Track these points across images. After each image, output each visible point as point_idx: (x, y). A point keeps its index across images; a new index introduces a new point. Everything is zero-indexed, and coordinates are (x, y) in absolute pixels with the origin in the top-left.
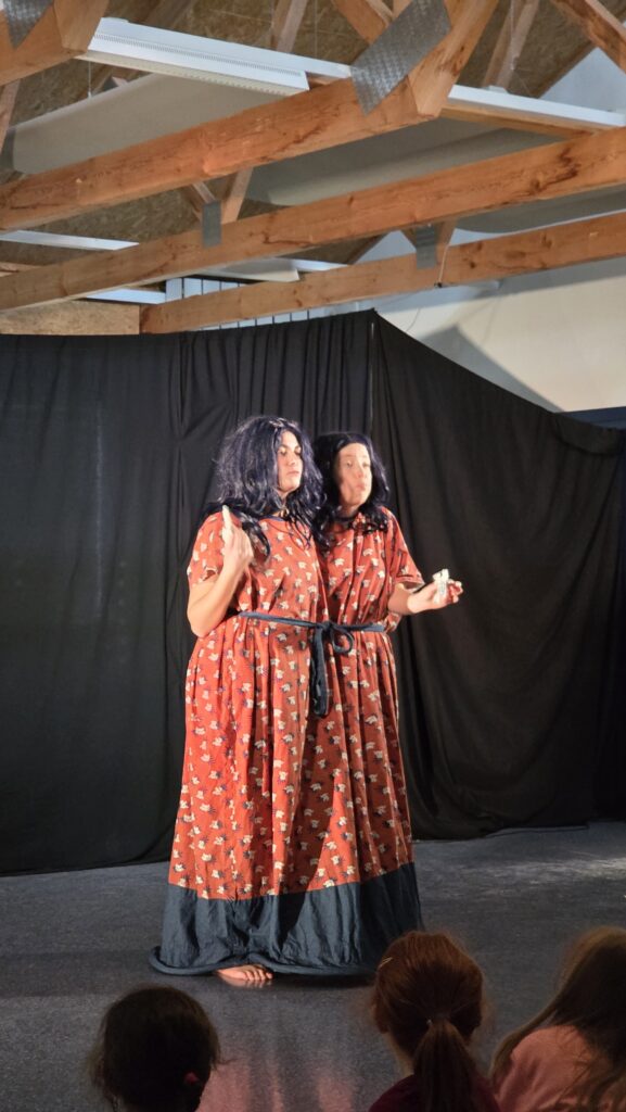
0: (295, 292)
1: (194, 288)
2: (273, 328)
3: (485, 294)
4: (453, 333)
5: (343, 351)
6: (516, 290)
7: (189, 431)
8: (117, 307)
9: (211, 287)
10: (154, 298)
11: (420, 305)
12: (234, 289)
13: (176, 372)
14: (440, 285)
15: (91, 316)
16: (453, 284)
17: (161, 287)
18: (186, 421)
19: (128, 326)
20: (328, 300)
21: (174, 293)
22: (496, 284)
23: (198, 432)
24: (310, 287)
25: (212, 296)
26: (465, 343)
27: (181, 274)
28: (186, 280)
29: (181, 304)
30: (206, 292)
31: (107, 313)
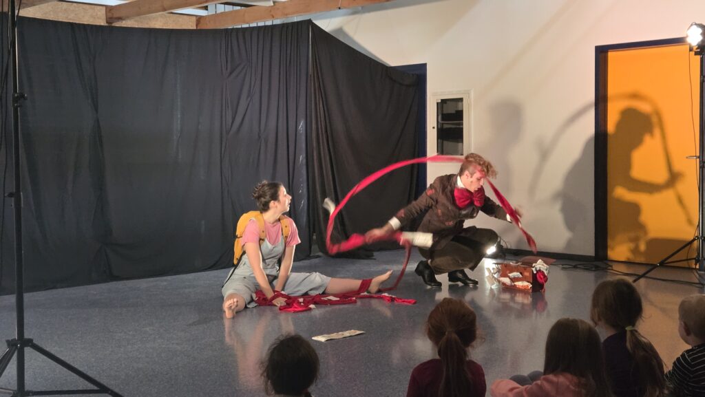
0: (270, 11)
1: (221, 9)
2: (265, 27)
3: (355, 13)
4: (340, 30)
5: (297, 38)
6: (369, 11)
7: (231, 73)
8: (185, 16)
9: (229, 8)
10: (202, 13)
11: (332, 17)
12: (239, 10)
13: (224, 48)
14: (340, 8)
15: (174, 21)
16: (345, 8)
17: (206, 8)
18: (229, 70)
19: (191, 25)
20: (286, 15)
21: (211, 11)
22: (360, 8)
23: (234, 74)
24: (278, 9)
25: (230, 13)
26: (346, 35)
27: (216, 2)
28: (218, 5)
29: (216, 16)
30: (226, 10)
31: (181, 19)
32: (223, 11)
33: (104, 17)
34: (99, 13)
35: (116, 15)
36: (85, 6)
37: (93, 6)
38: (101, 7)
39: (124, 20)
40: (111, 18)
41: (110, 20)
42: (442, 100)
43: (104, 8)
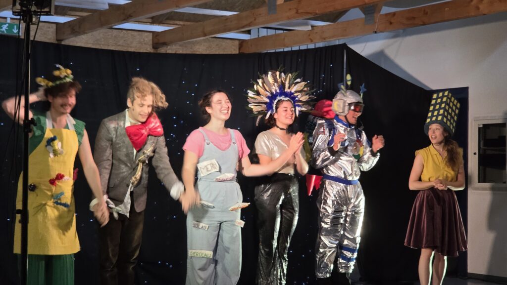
0: (309, 35)
1: (264, 33)
2: (299, 52)
3: (396, 36)
4: (381, 54)
6: (411, 34)
8: (228, 41)
9: (271, 32)
10: (245, 37)
11: (367, 41)
12: (281, 33)
14: (376, 32)
15: (217, 45)
16: (381, 32)
17: (249, 32)
19: (233, 50)
20: (325, 39)
21: (254, 35)
22: (401, 31)
24: (316, 33)
25: (272, 36)
26: (387, 58)
27: (258, 27)
28: (260, 29)
29: (259, 40)
30: (269, 34)
31: (224, 43)
32: (265, 35)
33: (151, 43)
34: (146, 39)
35: (162, 41)
36: (133, 33)
37: (141, 33)
38: (148, 33)
39: (169, 45)
40: (156, 44)
41: (156, 46)
42: (484, 125)
43: (151, 34)
